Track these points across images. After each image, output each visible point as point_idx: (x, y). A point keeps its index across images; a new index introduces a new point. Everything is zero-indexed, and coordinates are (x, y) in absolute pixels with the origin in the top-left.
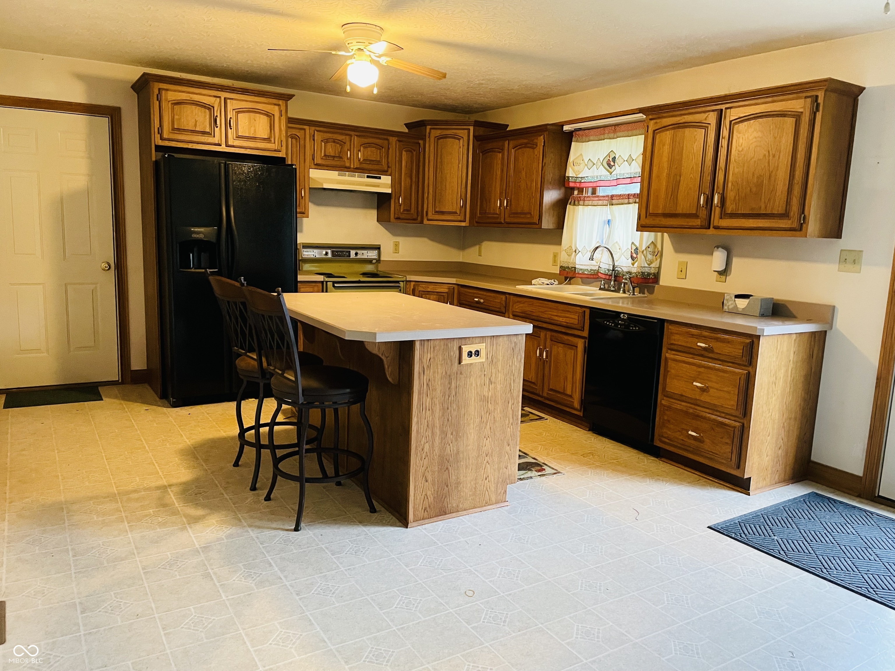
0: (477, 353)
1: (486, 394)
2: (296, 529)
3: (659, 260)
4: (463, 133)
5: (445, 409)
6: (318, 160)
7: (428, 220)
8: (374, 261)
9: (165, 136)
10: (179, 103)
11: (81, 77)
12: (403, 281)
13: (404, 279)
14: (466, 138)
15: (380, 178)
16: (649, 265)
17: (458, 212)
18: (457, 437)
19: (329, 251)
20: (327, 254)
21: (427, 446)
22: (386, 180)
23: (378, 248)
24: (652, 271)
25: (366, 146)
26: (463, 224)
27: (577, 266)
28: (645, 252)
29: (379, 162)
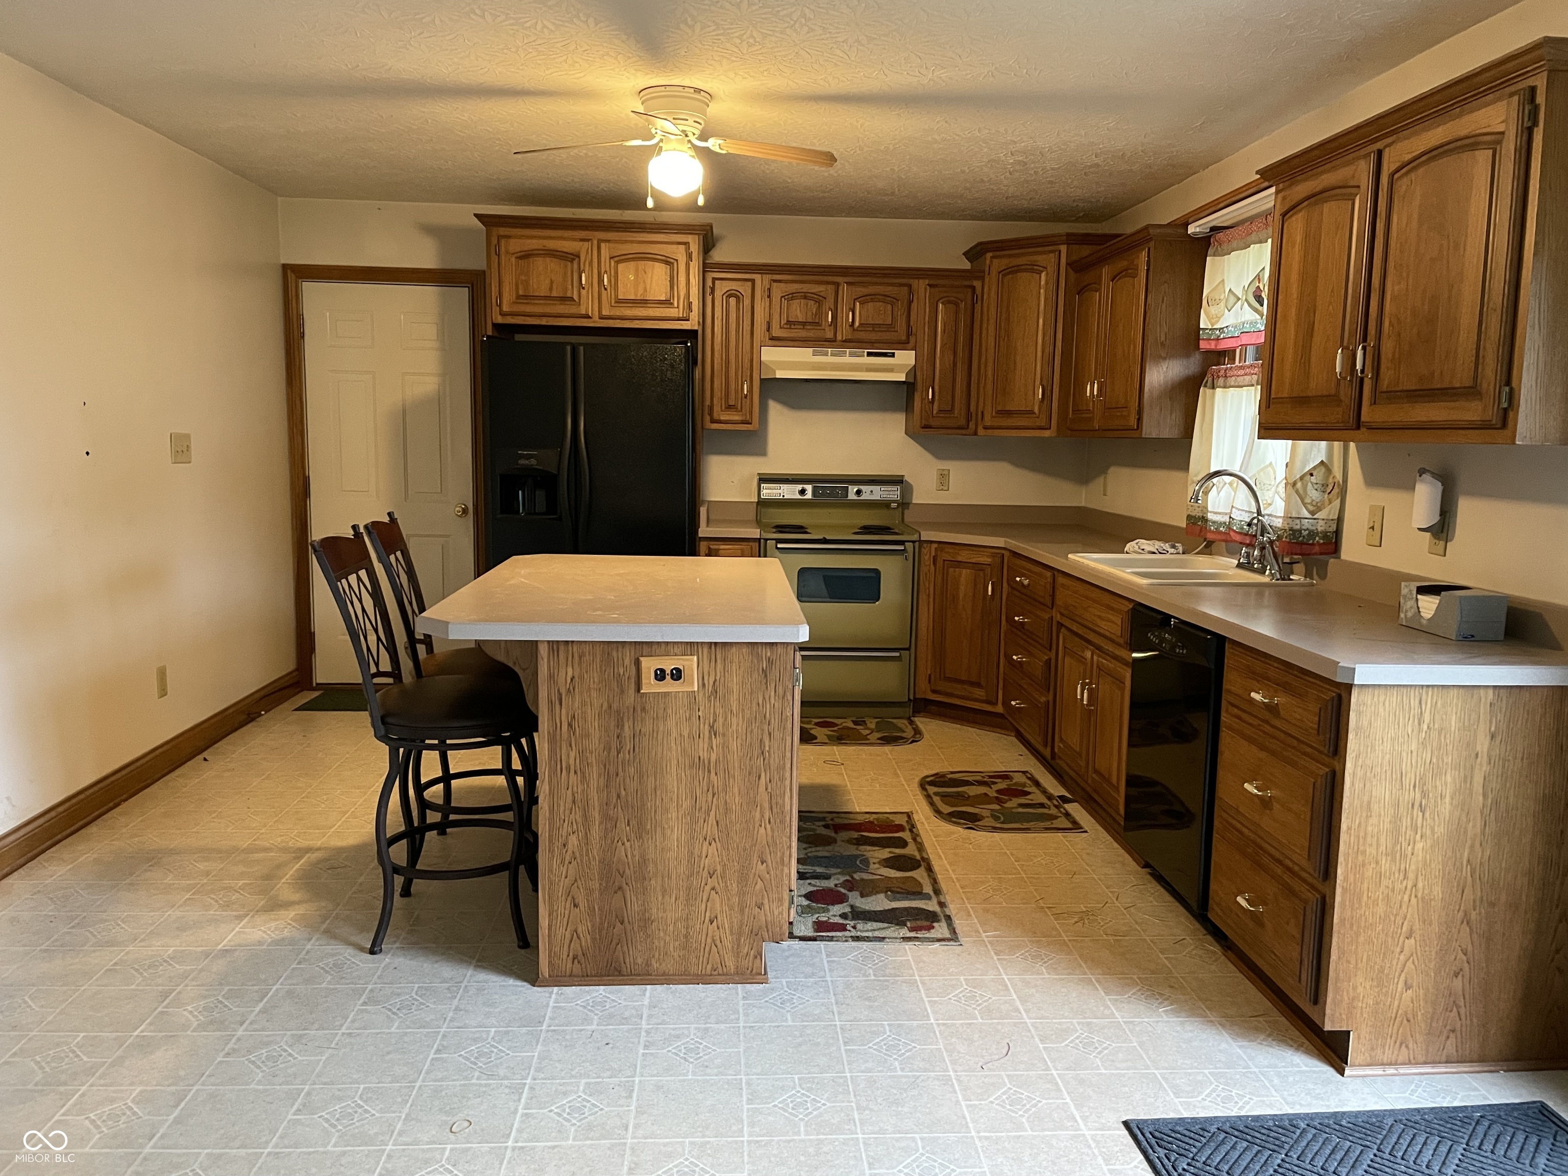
0: (677, 675)
1: (704, 755)
2: (372, 952)
3: (1337, 503)
4: (1046, 259)
5: (610, 777)
6: (776, 332)
7: (985, 428)
8: (894, 505)
9: (505, 308)
10: (526, 256)
11: (430, 230)
12: (913, 542)
13: (915, 537)
14: (1051, 268)
15: (893, 355)
16: (1313, 513)
17: (1036, 410)
18: (641, 832)
19: (809, 488)
20: (803, 492)
21: (573, 841)
22: (906, 358)
23: (897, 481)
24: (1321, 527)
25: (864, 299)
26: (1047, 434)
27: (1210, 516)
28: (1299, 485)
29: (890, 327)
